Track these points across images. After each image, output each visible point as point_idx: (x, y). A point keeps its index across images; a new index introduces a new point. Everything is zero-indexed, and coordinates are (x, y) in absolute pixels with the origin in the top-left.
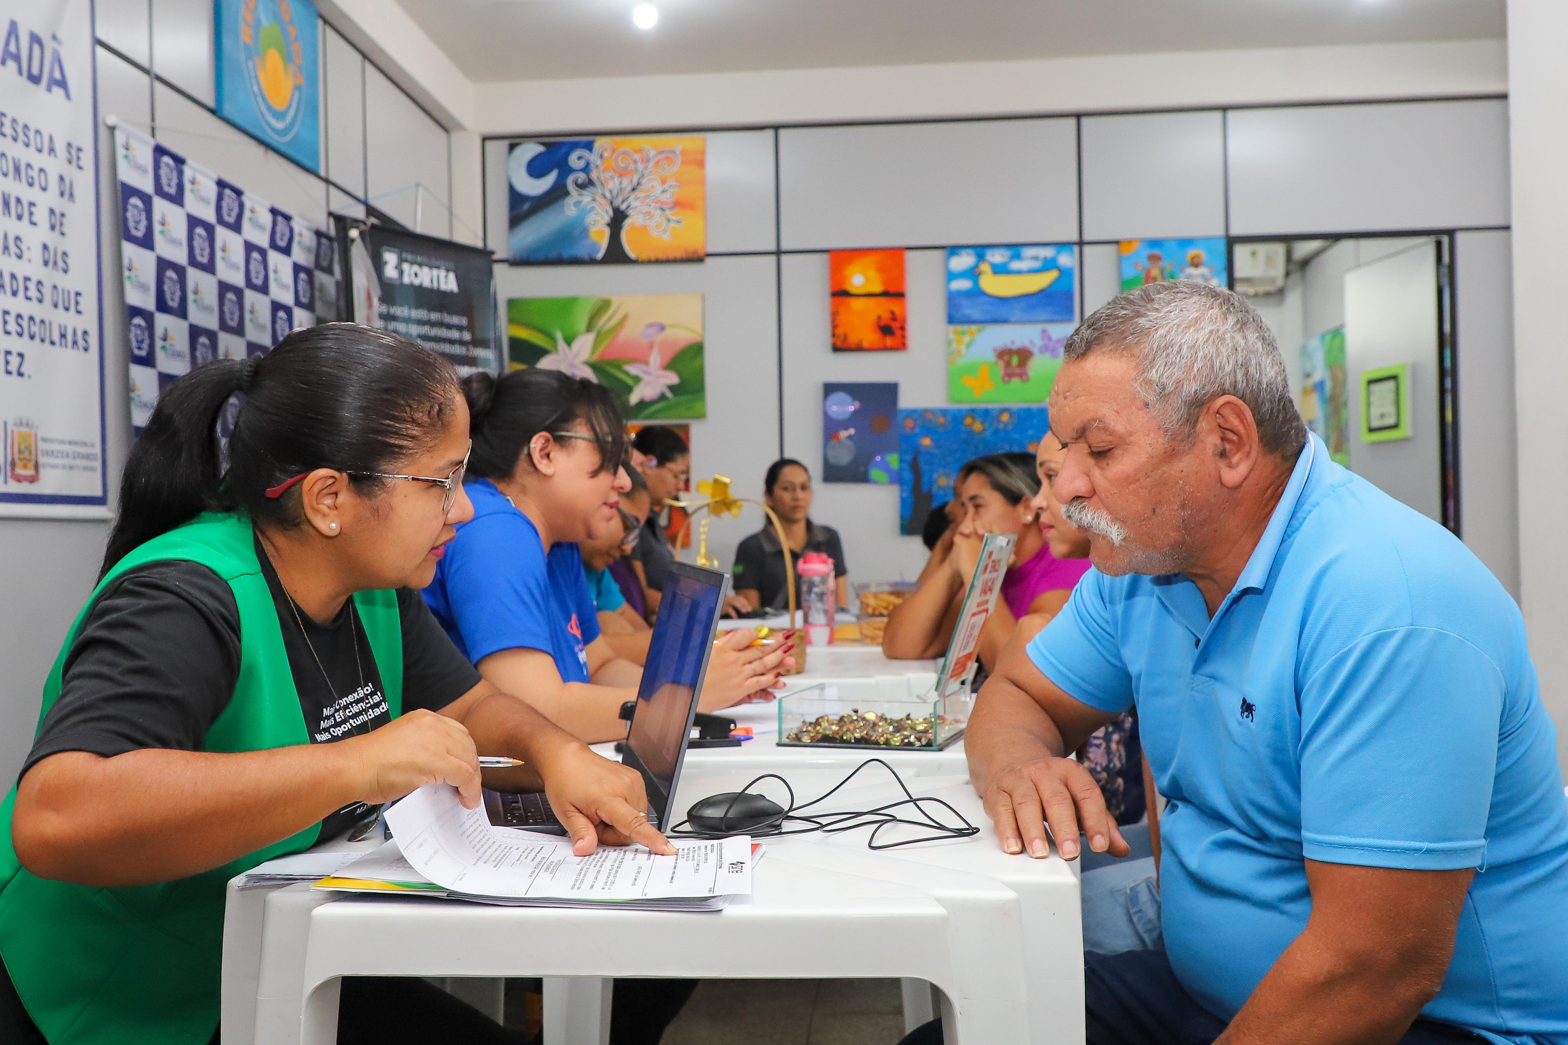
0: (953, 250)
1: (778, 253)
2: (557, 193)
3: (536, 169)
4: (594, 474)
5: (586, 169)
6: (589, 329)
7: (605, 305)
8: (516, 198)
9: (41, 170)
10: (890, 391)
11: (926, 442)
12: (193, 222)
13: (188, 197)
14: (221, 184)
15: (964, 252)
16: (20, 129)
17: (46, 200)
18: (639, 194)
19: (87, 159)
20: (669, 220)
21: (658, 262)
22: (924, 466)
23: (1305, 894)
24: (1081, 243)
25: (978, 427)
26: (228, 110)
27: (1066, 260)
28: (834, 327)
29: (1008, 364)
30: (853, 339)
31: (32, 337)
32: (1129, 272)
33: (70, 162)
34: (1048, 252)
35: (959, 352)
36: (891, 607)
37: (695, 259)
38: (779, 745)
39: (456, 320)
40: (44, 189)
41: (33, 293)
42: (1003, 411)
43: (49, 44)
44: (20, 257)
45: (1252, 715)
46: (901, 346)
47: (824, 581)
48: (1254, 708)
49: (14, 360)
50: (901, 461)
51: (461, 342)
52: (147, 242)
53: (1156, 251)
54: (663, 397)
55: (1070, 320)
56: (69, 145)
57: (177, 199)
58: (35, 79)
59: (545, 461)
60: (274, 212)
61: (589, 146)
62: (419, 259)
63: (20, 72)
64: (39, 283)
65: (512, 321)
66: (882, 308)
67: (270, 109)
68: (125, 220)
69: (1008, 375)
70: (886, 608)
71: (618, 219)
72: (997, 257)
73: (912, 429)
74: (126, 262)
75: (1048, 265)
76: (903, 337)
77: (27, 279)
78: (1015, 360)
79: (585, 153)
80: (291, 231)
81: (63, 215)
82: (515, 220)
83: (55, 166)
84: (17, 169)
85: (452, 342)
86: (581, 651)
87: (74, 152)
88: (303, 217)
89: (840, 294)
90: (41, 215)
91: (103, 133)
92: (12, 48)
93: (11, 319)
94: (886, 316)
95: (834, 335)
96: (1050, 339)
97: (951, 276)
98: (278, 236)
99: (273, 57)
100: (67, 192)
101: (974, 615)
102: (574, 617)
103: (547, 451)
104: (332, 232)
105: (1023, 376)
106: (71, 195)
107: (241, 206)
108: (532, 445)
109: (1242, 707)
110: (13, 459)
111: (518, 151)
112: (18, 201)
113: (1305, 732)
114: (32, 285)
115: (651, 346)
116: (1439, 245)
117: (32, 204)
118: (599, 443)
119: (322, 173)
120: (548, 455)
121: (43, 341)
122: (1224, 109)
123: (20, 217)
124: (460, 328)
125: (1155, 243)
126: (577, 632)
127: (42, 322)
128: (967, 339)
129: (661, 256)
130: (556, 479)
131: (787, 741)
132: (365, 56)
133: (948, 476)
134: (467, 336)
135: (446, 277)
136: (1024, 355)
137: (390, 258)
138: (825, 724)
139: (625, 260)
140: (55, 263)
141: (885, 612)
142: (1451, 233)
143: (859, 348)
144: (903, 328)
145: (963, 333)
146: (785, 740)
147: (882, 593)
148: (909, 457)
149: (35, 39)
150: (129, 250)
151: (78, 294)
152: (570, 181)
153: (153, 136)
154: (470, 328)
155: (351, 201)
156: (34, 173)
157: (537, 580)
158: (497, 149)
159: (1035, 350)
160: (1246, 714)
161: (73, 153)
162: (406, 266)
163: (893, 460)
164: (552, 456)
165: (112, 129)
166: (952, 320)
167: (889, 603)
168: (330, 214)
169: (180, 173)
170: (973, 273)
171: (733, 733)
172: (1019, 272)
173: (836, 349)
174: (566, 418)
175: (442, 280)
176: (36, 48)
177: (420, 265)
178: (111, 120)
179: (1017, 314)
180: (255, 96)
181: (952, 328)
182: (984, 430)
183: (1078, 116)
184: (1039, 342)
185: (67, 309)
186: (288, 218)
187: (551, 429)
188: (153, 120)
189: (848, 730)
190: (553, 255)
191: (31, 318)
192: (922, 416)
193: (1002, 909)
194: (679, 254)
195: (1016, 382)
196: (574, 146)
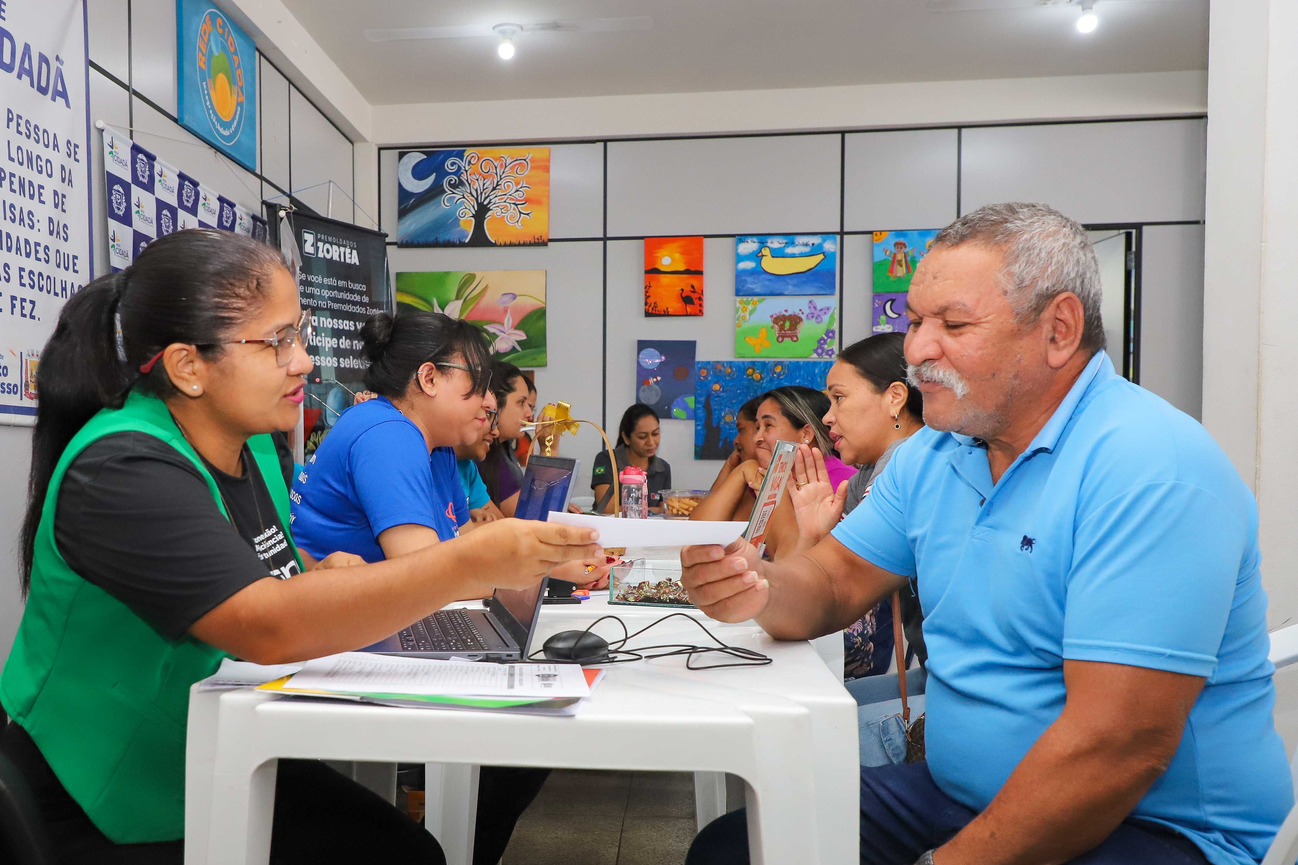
0: (741, 238)
1: (605, 239)
2: (435, 192)
3: (419, 172)
4: (467, 396)
5: (458, 173)
6: (458, 298)
7: (470, 278)
8: (403, 194)
9: (48, 161)
10: (690, 346)
11: (717, 387)
12: (161, 205)
13: (157, 186)
14: (182, 177)
15: (749, 240)
16: (32, 129)
17: (52, 184)
18: (498, 192)
19: (82, 154)
20: (520, 213)
21: (511, 245)
22: (714, 406)
23: (1062, 700)
24: (842, 233)
25: (757, 376)
26: (187, 120)
27: (830, 246)
28: (647, 297)
29: (782, 328)
30: (662, 307)
31: (41, 289)
32: (880, 256)
33: (69, 156)
34: (816, 240)
35: (744, 318)
36: (691, 509)
37: (541, 243)
38: (610, 603)
39: (357, 287)
40: (50, 176)
41: (41, 255)
42: (777, 364)
43: (54, 64)
44: (32, 227)
45: (1031, 548)
46: (700, 313)
47: (639, 489)
48: (1034, 541)
49: (28, 306)
50: (696, 402)
51: (361, 304)
52: (126, 220)
53: (901, 240)
54: (514, 350)
55: (832, 294)
56: (69, 142)
57: (149, 187)
58: (43, 91)
59: (429, 385)
60: (221, 199)
61: (460, 155)
62: (330, 239)
63: (32, 85)
64: (46, 247)
65: (398, 290)
66: (684, 282)
67: (218, 119)
68: (111, 202)
69: (782, 337)
70: (687, 510)
71: (482, 211)
72: (775, 243)
73: (706, 377)
74: (111, 234)
75: (816, 250)
76: (701, 305)
77: (37, 244)
78: (787, 324)
79: (457, 160)
80: (234, 214)
81: (64, 196)
82: (403, 213)
83: (58, 158)
84: (30, 160)
85: (354, 303)
86: (456, 531)
87: (72, 148)
88: (243, 205)
89: (652, 271)
90: (48, 196)
91: (94, 134)
92: (26, 66)
93: (25, 274)
94: (688, 289)
95: (646, 304)
96: (815, 308)
97: (739, 258)
98: (224, 219)
99: (222, 78)
100: (67, 179)
101: (765, 505)
102: (451, 504)
103: (431, 376)
104: (265, 218)
105: (794, 337)
106: (70, 181)
107: (197, 194)
108: (420, 372)
109: (1022, 543)
110: (27, 382)
111: (405, 158)
112: (31, 183)
113: (1075, 563)
114: (41, 249)
115: (506, 311)
116: (1128, 236)
117: (41, 187)
118: (471, 372)
119: (258, 171)
120: (432, 380)
121: (49, 292)
122: (960, 127)
123: (32, 197)
124: (361, 293)
125: (900, 233)
126: (453, 517)
127: (48, 277)
128: (750, 307)
129: (514, 241)
130: (438, 399)
131: (617, 600)
132: (290, 82)
133: (732, 414)
134: (366, 299)
135: (351, 253)
136: (795, 320)
137: (309, 238)
138: (646, 588)
139: (485, 243)
140: (58, 233)
141: (686, 513)
142: (1138, 226)
143: (666, 314)
144: (700, 299)
145: (748, 303)
146: (614, 600)
147: (684, 498)
148: (702, 399)
149: (43, 59)
150: (113, 224)
151: (75, 257)
152: (445, 182)
153: (131, 138)
154: (368, 293)
155: (280, 194)
156: (43, 164)
157: (423, 472)
158: (389, 157)
159: (803, 317)
160: (1026, 547)
161: (72, 150)
162: (320, 244)
163: (690, 401)
164: (434, 381)
165: (101, 131)
166: (738, 293)
167: (690, 506)
168: (263, 202)
169: (152, 168)
170: (757, 256)
171: (574, 594)
172: (793, 256)
173: (648, 314)
174: (446, 352)
175: (348, 256)
176: (44, 66)
177: (331, 244)
178: (100, 124)
179: (790, 289)
180: (208, 110)
181: (739, 299)
182: (762, 378)
183: (843, 133)
184: (807, 311)
185: (67, 269)
186: (232, 205)
187: (434, 360)
188: (131, 126)
189: (665, 593)
190: (432, 239)
191: (40, 274)
192: (714, 367)
193: (797, 722)
194: (527, 240)
195: (787, 341)
196: (449, 155)
